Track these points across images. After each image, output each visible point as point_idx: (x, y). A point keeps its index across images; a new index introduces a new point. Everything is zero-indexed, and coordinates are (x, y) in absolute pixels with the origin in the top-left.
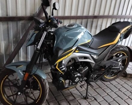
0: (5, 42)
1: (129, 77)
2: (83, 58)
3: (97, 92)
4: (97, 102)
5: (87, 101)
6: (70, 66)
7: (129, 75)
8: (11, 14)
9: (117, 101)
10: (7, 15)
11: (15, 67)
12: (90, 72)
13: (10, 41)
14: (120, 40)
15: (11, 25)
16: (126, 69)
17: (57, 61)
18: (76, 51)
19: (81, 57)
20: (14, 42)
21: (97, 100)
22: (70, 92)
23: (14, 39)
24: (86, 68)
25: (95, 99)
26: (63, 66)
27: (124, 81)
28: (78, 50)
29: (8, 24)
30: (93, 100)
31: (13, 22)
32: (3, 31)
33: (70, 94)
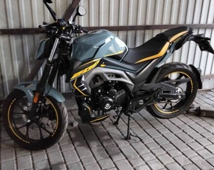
0: (19, 62)
1: (204, 115)
2: (114, 76)
3: (146, 132)
4: (143, 144)
5: (129, 142)
6: (97, 88)
7: (205, 113)
8: (26, 25)
9: (175, 144)
10: (21, 26)
11: (24, 86)
12: (129, 98)
13: (26, 61)
14: (168, 51)
15: (26, 39)
16: (194, 99)
17: (73, 76)
18: (102, 65)
19: (111, 75)
20: (31, 63)
21: (143, 141)
22: (107, 131)
23: (31, 59)
24: (122, 92)
25: (141, 140)
26: (83, 85)
27: (196, 121)
28: (104, 64)
29: (22, 38)
30: (137, 141)
31: (28, 36)
32: (16, 47)
33: (107, 133)
